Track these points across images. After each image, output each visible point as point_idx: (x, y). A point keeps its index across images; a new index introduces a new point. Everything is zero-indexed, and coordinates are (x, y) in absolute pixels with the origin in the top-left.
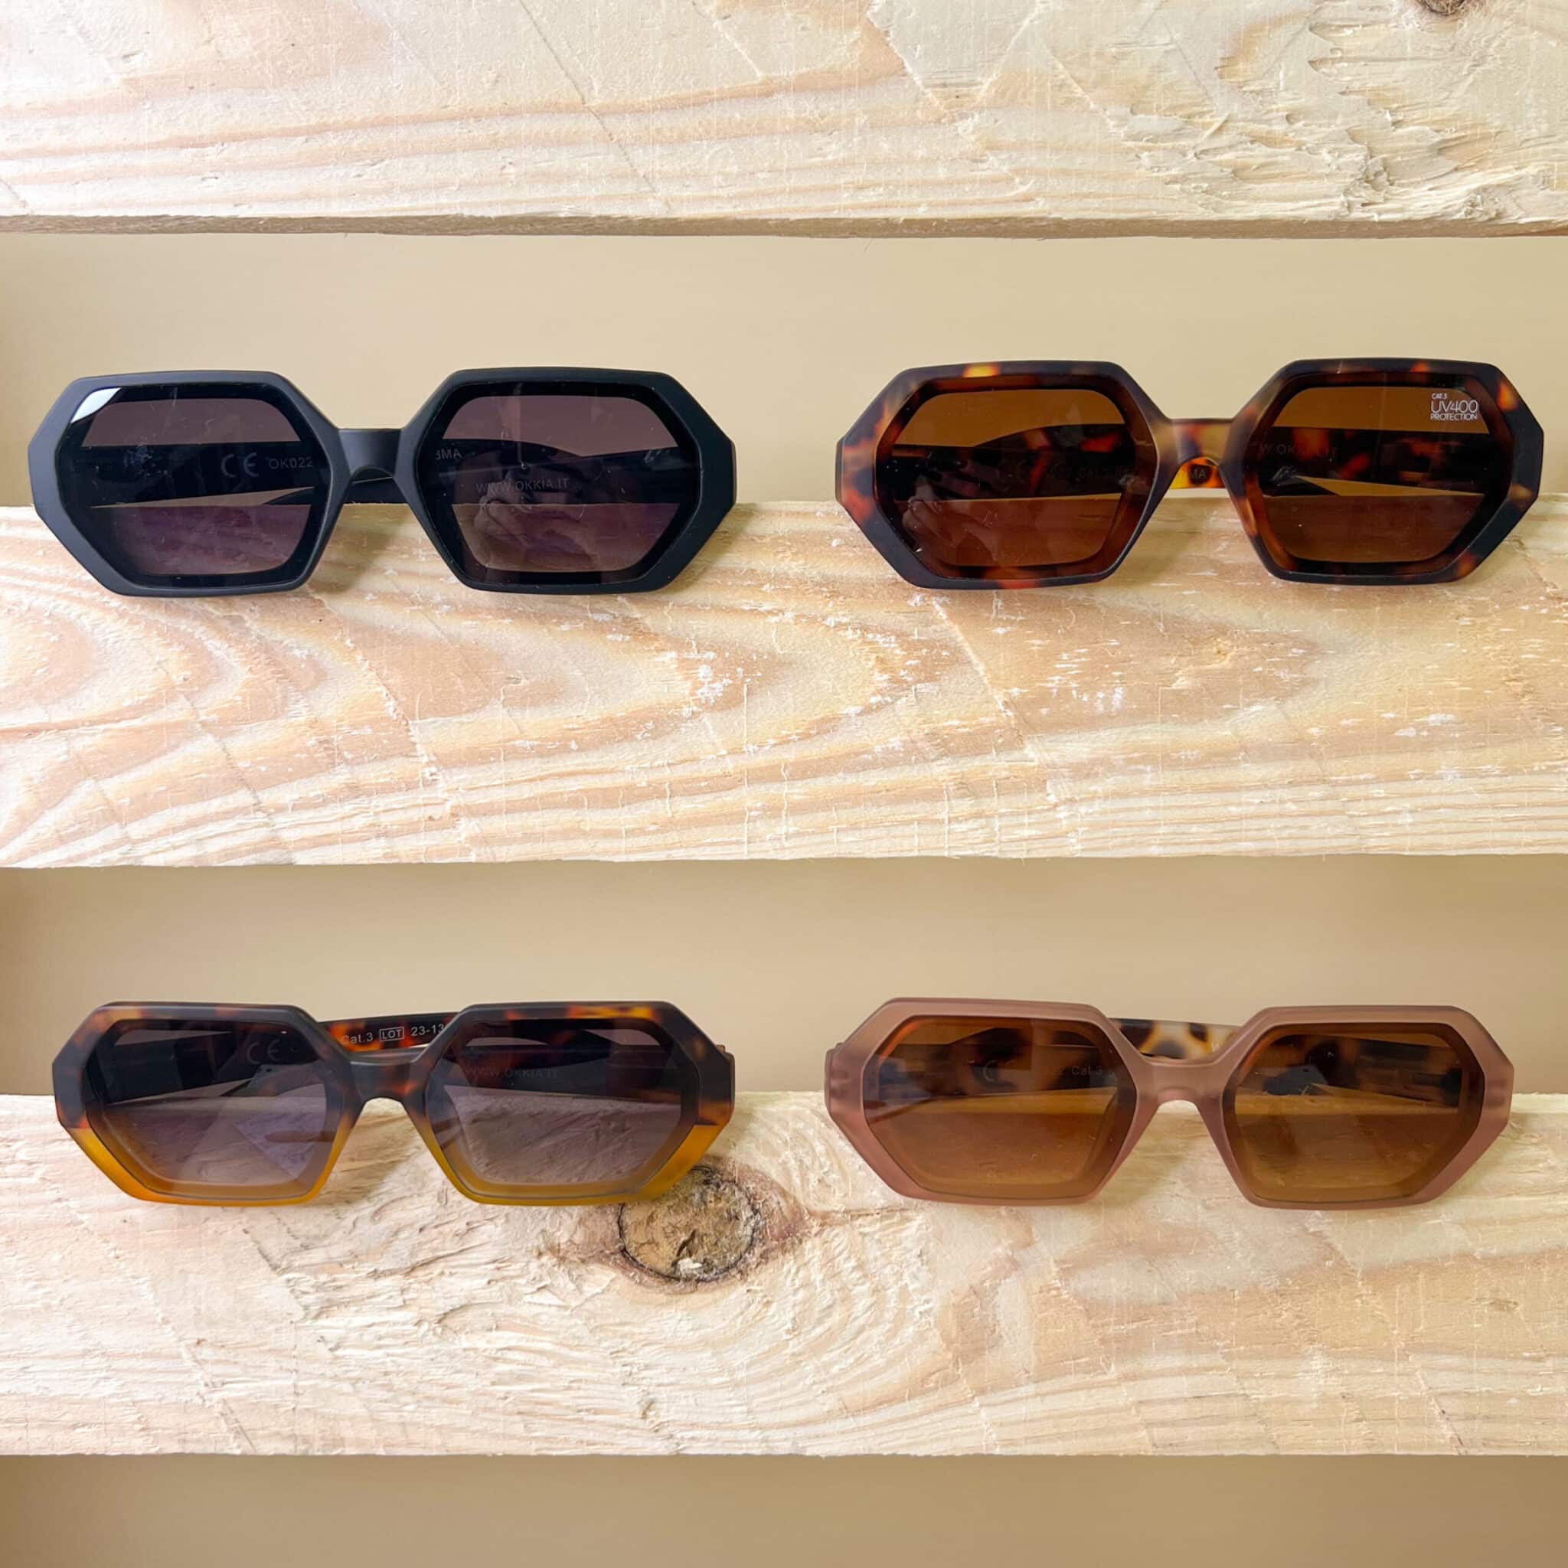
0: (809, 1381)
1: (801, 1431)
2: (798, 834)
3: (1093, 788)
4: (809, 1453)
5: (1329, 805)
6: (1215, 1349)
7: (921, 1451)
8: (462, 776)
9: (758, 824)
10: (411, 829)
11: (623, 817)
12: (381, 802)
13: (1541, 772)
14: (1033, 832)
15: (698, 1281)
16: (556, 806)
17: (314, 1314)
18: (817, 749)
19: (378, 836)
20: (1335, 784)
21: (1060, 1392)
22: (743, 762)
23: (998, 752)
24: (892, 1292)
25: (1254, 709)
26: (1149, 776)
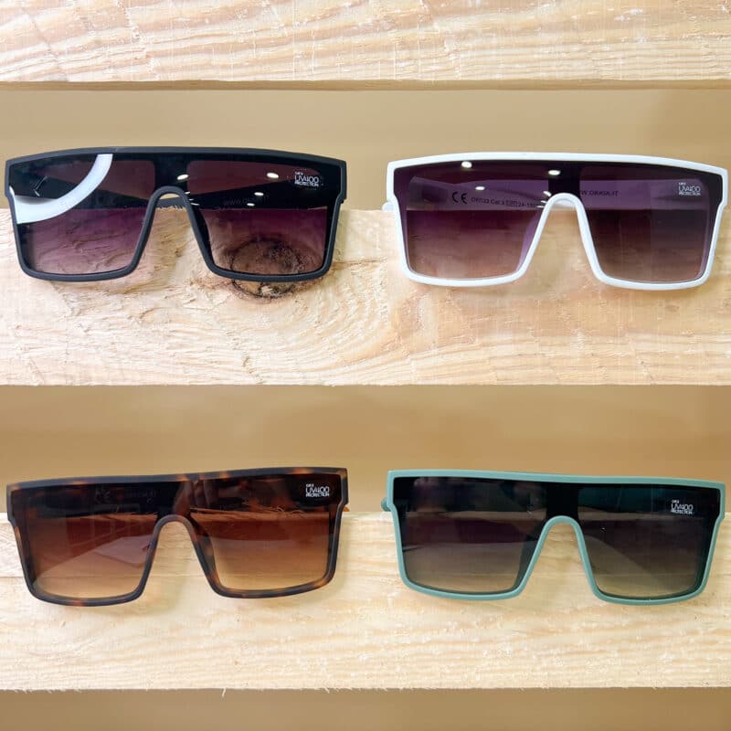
0: (326, 348)
1: (322, 373)
2: (319, 68)
3: (467, 45)
4: (326, 384)
5: (582, 54)
6: (527, 331)
7: (382, 383)
8: (152, 36)
9: (300, 62)
10: (126, 64)
11: (232, 59)
12: (112, 50)
13: (687, 39)
14: (437, 68)
15: (272, 297)
16: (199, 52)
17: (76, 313)
18: (330, 24)
19: (110, 67)
20: (585, 44)
21: (451, 353)
22: (293, 30)
23: (420, 26)
24: (368, 304)
25: (545, 6)
26: (494, 39)
